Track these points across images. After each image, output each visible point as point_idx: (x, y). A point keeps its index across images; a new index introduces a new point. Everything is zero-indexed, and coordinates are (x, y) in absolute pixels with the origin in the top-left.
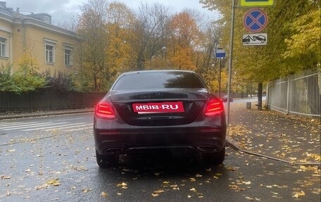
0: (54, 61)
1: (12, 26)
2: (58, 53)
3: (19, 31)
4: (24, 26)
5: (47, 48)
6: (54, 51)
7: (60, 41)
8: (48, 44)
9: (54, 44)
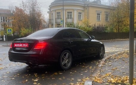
0: (100, 20)
1: (84, 7)
2: (103, 17)
3: (86, 9)
4: (88, 7)
5: (97, 15)
6: (101, 16)
7: (103, 11)
8: (98, 13)
9: (101, 12)
